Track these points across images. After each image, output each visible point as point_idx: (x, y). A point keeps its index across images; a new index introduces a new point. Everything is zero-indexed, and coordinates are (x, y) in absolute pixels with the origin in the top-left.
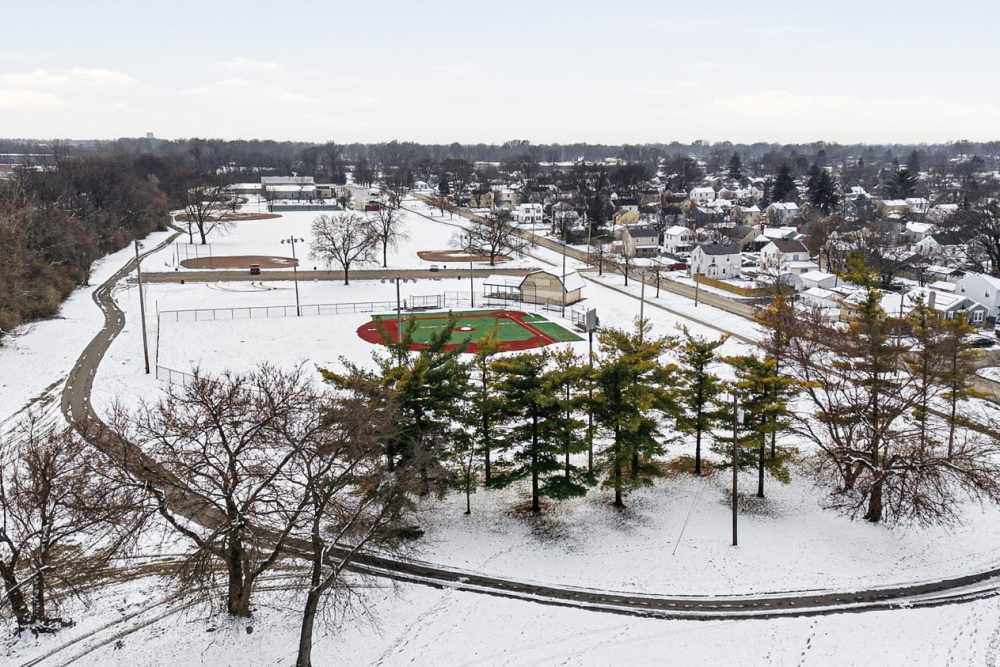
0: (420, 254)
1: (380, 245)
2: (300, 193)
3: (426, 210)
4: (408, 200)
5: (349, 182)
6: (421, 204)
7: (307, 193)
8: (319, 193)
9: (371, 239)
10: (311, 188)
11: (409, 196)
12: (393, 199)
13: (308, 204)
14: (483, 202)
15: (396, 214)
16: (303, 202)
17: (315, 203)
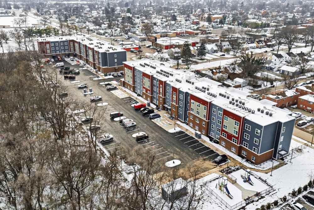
0: (32, 25)
1: (25, 22)
2: (2, 12)
3: (33, 16)
4: (29, 14)
5: (12, 8)
6: (32, 15)
7: (3, 12)
8: (6, 12)
9: (23, 22)
10: (4, 11)
11: (29, 13)
12: (26, 13)
13: (4, 15)
14: (47, 14)
15: (27, 17)
16: (3, 15)
17: (6, 15)
